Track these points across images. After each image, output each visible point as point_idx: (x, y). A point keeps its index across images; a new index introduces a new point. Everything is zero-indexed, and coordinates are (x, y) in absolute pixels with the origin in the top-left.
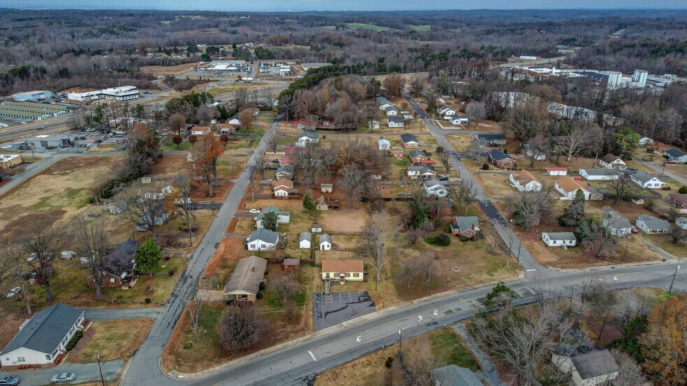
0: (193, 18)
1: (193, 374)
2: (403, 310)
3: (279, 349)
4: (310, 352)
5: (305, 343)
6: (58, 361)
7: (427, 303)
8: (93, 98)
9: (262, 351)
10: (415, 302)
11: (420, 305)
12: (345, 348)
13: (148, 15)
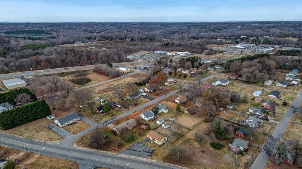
0: (253, 25)
1: (77, 147)
2: (157, 164)
3: (104, 153)
4: (109, 159)
5: (112, 155)
6: (63, 127)
7: (170, 167)
8: (173, 55)
9: (99, 151)
10: (166, 163)
11: (166, 166)
12: (120, 164)
13: (234, 24)
